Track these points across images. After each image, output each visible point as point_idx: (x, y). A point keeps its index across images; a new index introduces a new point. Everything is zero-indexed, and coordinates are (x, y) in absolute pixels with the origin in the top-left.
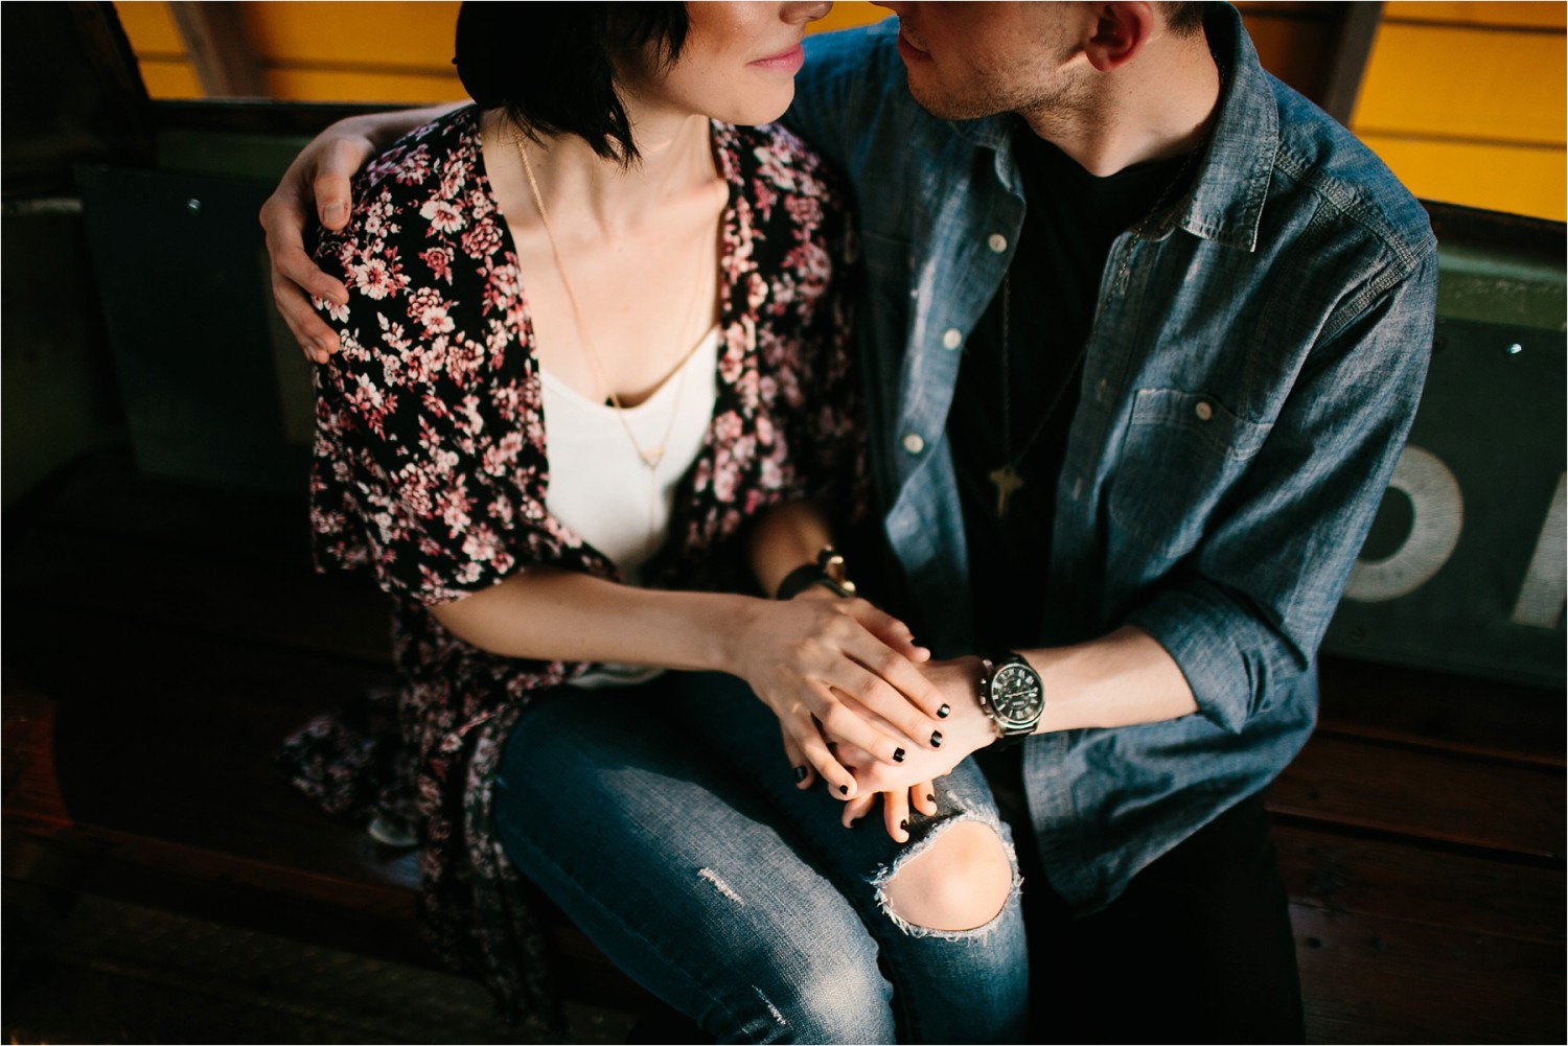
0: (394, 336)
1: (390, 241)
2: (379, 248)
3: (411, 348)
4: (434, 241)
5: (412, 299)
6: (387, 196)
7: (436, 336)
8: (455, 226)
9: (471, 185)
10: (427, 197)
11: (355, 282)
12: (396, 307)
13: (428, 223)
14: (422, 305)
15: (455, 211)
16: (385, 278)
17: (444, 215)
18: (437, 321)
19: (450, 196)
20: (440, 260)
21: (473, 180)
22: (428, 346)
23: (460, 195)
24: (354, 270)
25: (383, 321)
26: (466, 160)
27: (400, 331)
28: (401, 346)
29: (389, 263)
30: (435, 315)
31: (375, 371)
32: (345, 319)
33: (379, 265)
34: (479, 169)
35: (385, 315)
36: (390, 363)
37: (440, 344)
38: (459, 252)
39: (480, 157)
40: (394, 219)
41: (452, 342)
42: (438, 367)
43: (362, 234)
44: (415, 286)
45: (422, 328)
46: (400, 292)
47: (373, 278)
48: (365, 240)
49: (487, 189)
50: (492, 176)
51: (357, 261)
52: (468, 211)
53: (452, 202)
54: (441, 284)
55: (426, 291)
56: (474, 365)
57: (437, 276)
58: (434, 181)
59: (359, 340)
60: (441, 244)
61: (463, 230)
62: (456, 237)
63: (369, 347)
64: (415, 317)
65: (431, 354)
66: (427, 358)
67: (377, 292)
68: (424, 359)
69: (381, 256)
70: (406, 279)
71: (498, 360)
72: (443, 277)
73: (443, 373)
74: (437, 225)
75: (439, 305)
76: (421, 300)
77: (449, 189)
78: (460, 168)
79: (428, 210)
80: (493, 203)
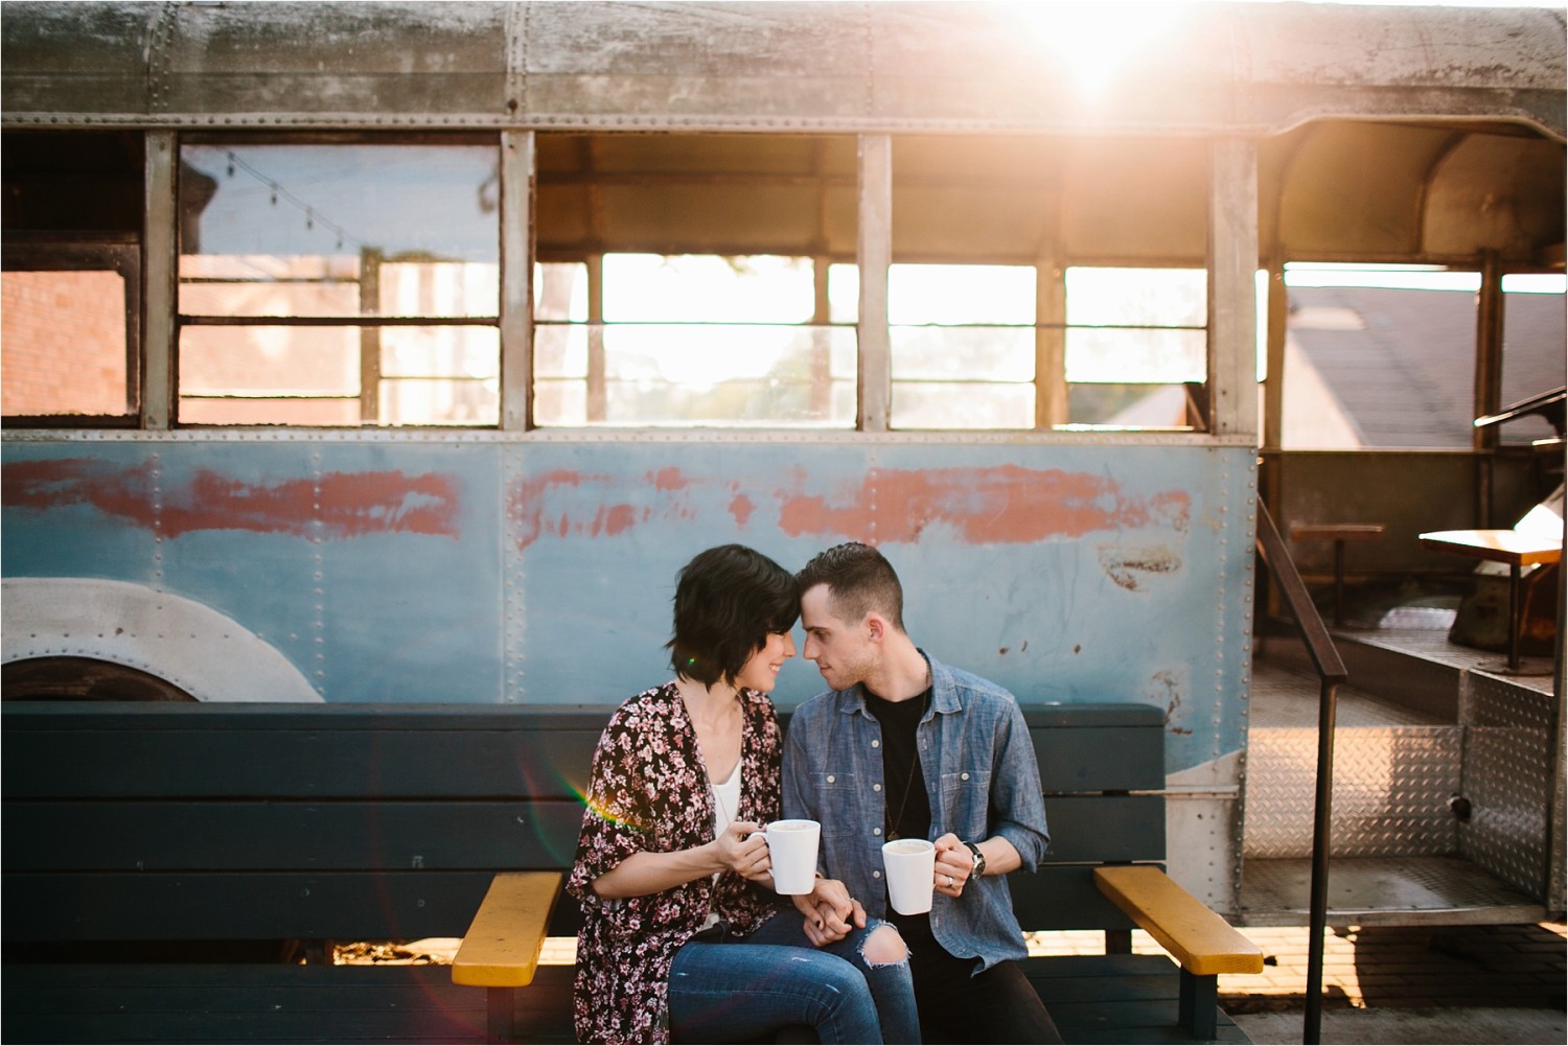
0: (664, 768)
1: (664, 734)
2: (660, 736)
6: (660, 718)
12: (665, 757)
15: (681, 720)
16: (662, 746)
17: (678, 722)
18: (680, 763)
20: (678, 739)
22: (677, 773)
24: (652, 743)
25: (661, 763)
27: (667, 767)
28: (667, 773)
29: (664, 741)
30: (678, 760)
31: (655, 781)
33: (661, 742)
36: (661, 779)
37: (681, 772)
41: (686, 771)
42: (681, 782)
43: (653, 731)
44: (672, 750)
45: (674, 766)
47: (659, 746)
48: (655, 733)
51: (654, 740)
54: (679, 749)
55: (675, 752)
56: (694, 780)
65: (679, 776)
66: (677, 778)
67: (659, 752)
69: (661, 739)
70: (669, 747)
73: (683, 784)
74: (677, 727)
79: (673, 722)
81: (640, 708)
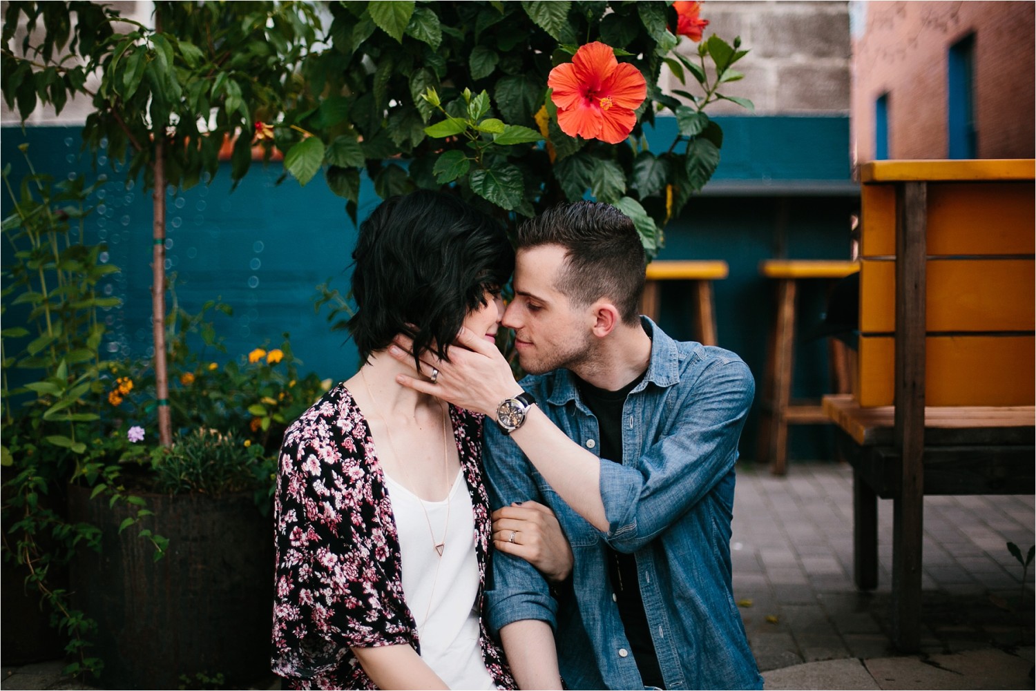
3: (347, 489)
4: (345, 436)
5: (343, 464)
7: (356, 480)
8: (349, 429)
9: (351, 410)
10: (338, 418)
11: (322, 456)
13: (341, 429)
14: (348, 467)
19: (345, 417)
21: (352, 408)
23: (349, 415)
26: (347, 402)
32: (319, 474)
34: (353, 403)
35: (335, 472)
38: (354, 438)
39: (352, 399)
40: (329, 430)
46: (339, 460)
49: (358, 410)
50: (359, 405)
53: (346, 419)
57: (351, 451)
58: (337, 413)
59: (325, 485)
60: (348, 436)
61: (353, 429)
62: (351, 433)
63: (329, 488)
64: (346, 473)
68: (354, 494)
72: (353, 450)
75: (355, 465)
76: (347, 464)
77: (344, 414)
78: (345, 405)
80: (361, 415)
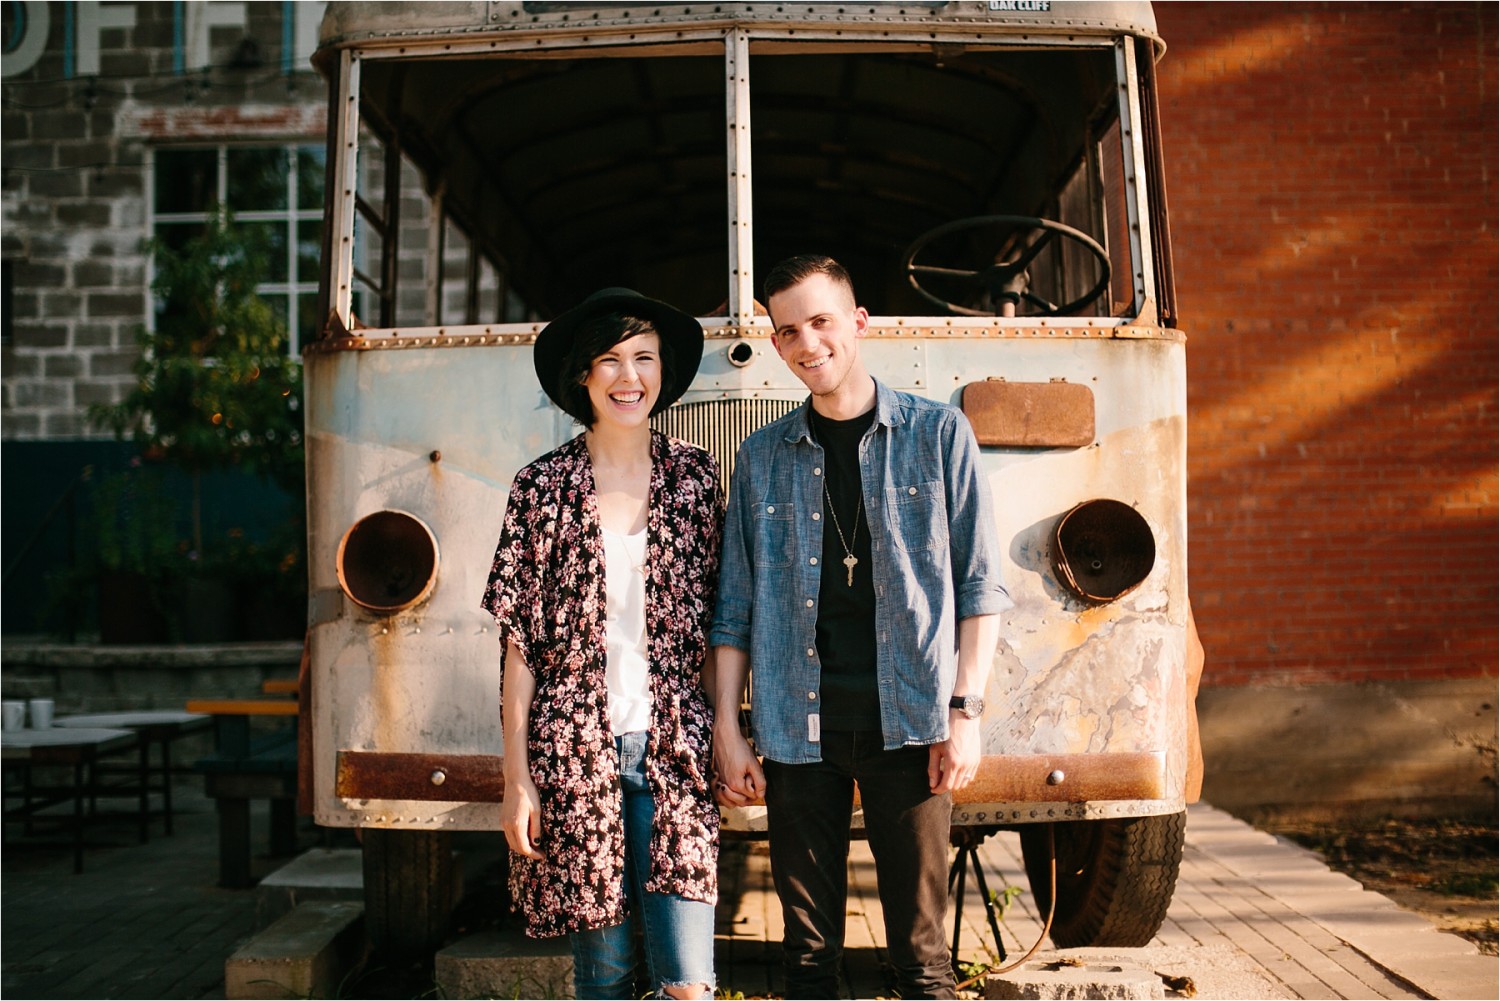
4: (572, 489)
7: (565, 523)
8: (578, 483)
9: (585, 467)
10: (571, 473)
13: (571, 482)
15: (579, 477)
17: (577, 479)
20: (572, 495)
21: (586, 465)
22: (562, 527)
23: (582, 471)
26: (584, 460)
30: (567, 515)
34: (589, 462)
37: (566, 526)
38: (579, 492)
41: (570, 525)
42: (564, 537)
45: (562, 521)
49: (591, 468)
50: (593, 464)
52: (583, 477)
54: (571, 504)
58: (574, 468)
61: (581, 483)
62: (578, 486)
71: (586, 528)
77: (578, 470)
78: (582, 463)
80: (592, 473)
81: (550, 467)
